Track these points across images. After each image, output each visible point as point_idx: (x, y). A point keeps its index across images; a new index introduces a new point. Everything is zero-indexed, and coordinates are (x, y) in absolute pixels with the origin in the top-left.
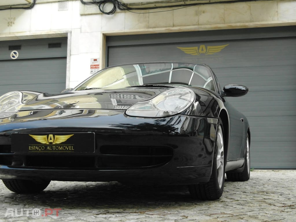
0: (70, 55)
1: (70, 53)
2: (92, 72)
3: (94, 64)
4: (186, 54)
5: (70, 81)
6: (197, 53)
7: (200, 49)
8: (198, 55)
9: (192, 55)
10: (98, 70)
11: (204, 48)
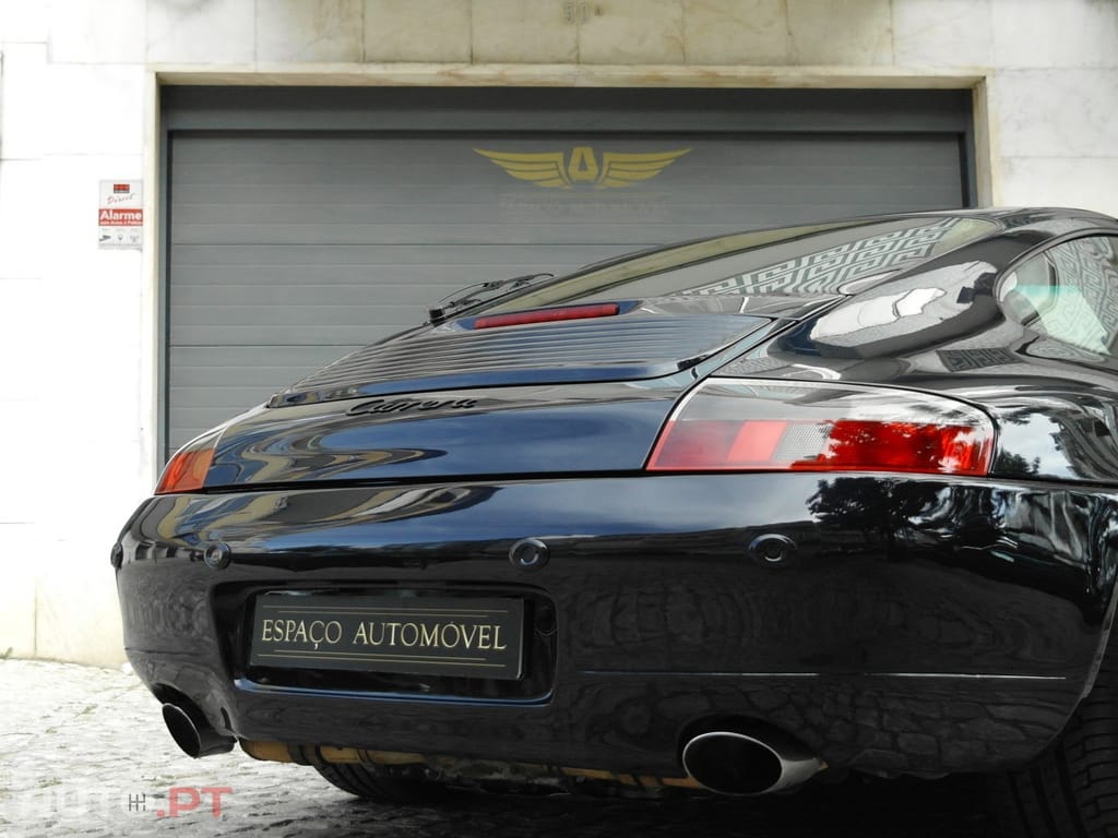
0: (1, 161)
2: (107, 241)
3: (114, 206)
6: (561, 176)
7: (572, 161)
8: (567, 187)
9: (542, 184)
10: (135, 234)
11: (590, 159)
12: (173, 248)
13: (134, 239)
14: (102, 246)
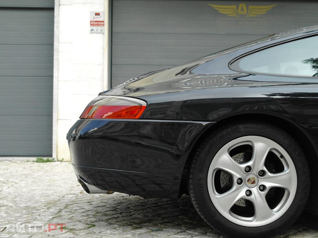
0: (59, 5)
1: (59, 3)
2: (93, 31)
3: (95, 20)
4: (221, 14)
5: (59, 42)
6: (235, 13)
7: (239, 8)
8: (238, 16)
10: (101, 29)
11: (245, 7)
12: (113, 34)
13: (101, 31)
14: (91, 33)
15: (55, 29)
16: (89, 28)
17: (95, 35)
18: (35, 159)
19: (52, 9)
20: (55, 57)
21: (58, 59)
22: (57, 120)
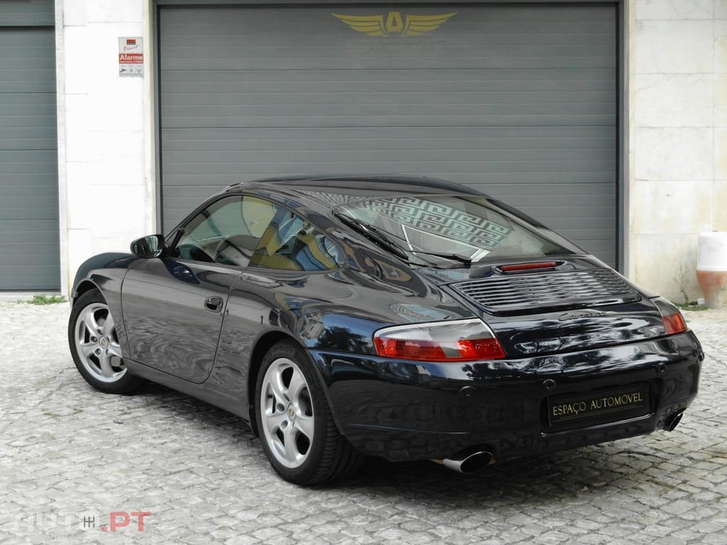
0: (64, 26)
1: (63, 21)
2: (124, 72)
3: (127, 52)
4: (356, 32)
5: (67, 92)
6: (381, 29)
7: (388, 20)
8: (385, 36)
10: (139, 68)
11: (399, 19)
12: (162, 72)
13: (139, 71)
14: (121, 75)
15: (58, 70)
16: (116, 66)
17: (128, 79)
18: (30, 296)
19: (51, 28)
20: (59, 120)
21: (64, 124)
22: (68, 229)
